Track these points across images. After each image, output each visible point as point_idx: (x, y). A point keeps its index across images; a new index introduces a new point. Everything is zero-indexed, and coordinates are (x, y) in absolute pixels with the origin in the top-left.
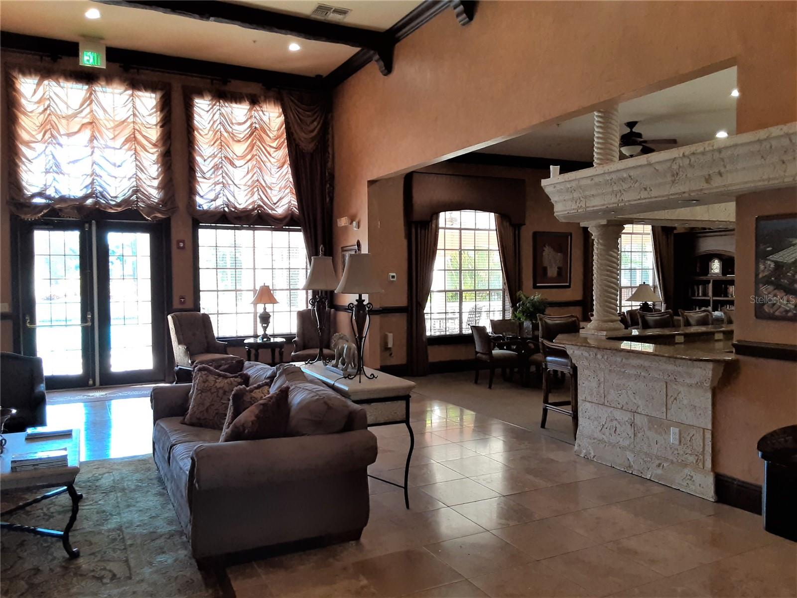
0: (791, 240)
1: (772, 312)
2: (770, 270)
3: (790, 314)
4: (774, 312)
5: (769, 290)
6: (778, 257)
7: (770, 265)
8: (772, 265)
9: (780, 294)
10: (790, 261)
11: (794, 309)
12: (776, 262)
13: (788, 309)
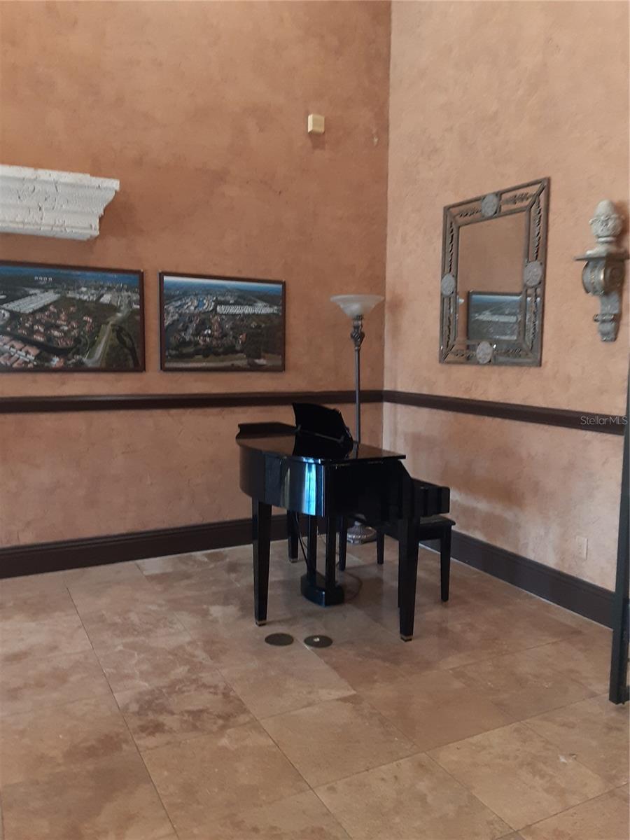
0: (27, 289)
1: (9, 364)
2: (5, 320)
3: (30, 366)
4: (11, 365)
5: (5, 341)
6: (13, 306)
7: (4, 315)
8: (7, 315)
9: (18, 345)
10: (27, 312)
11: (35, 360)
12: (11, 312)
13: (28, 360)
